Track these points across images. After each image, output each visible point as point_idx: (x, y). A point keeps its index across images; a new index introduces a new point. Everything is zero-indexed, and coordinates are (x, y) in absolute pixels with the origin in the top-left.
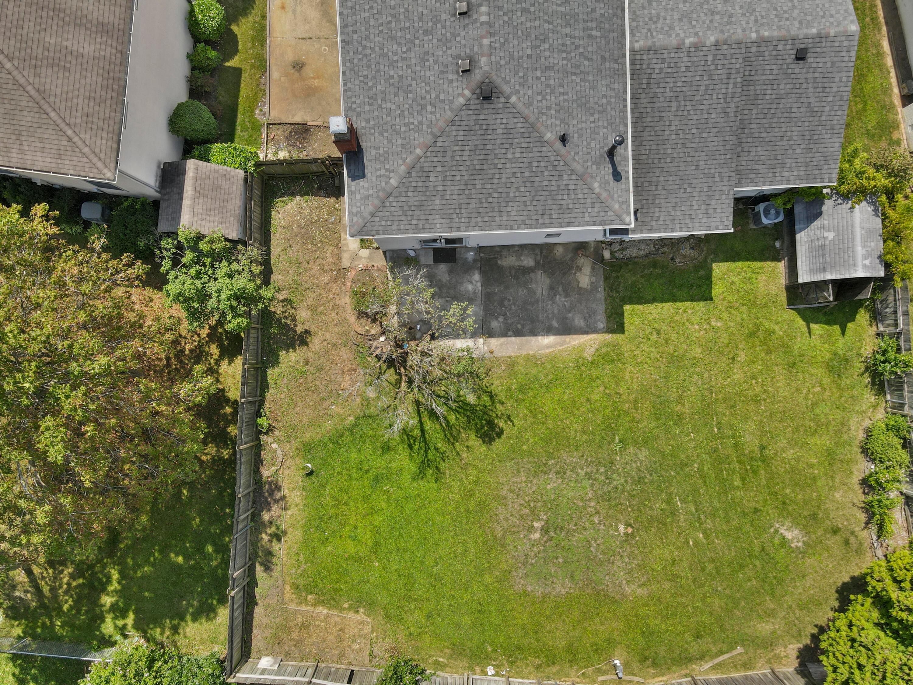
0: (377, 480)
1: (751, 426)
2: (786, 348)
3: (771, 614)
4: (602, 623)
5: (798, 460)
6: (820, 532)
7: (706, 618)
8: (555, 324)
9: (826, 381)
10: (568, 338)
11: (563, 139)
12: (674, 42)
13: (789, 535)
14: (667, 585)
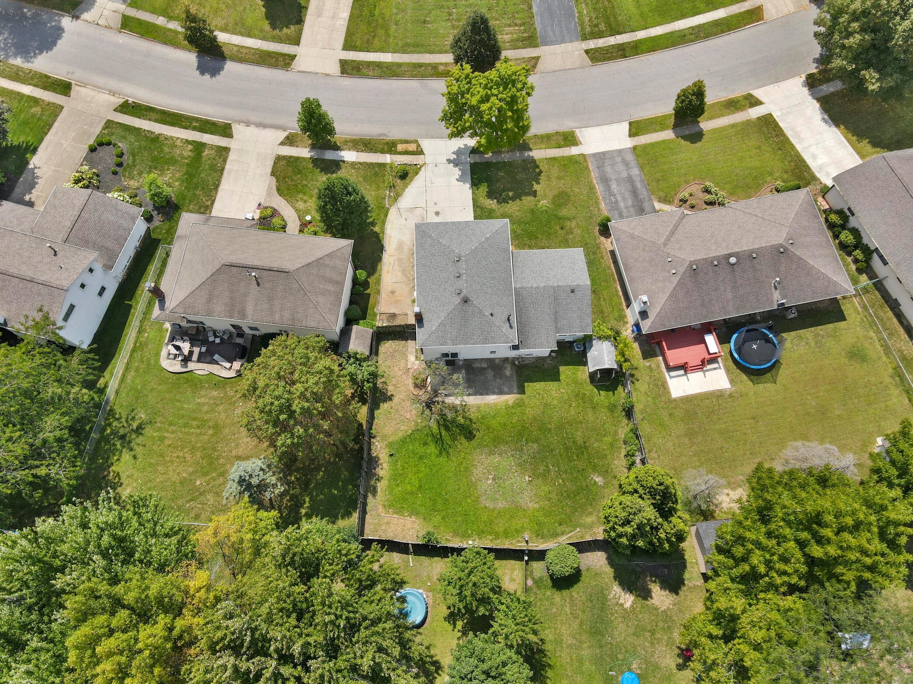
0: (421, 458)
1: (579, 433)
2: (591, 401)
3: (591, 514)
4: (519, 520)
5: (599, 447)
6: (610, 478)
7: (563, 516)
8: (496, 390)
9: (608, 414)
10: (502, 396)
11: (492, 315)
12: (530, 285)
13: (597, 480)
14: (547, 502)
